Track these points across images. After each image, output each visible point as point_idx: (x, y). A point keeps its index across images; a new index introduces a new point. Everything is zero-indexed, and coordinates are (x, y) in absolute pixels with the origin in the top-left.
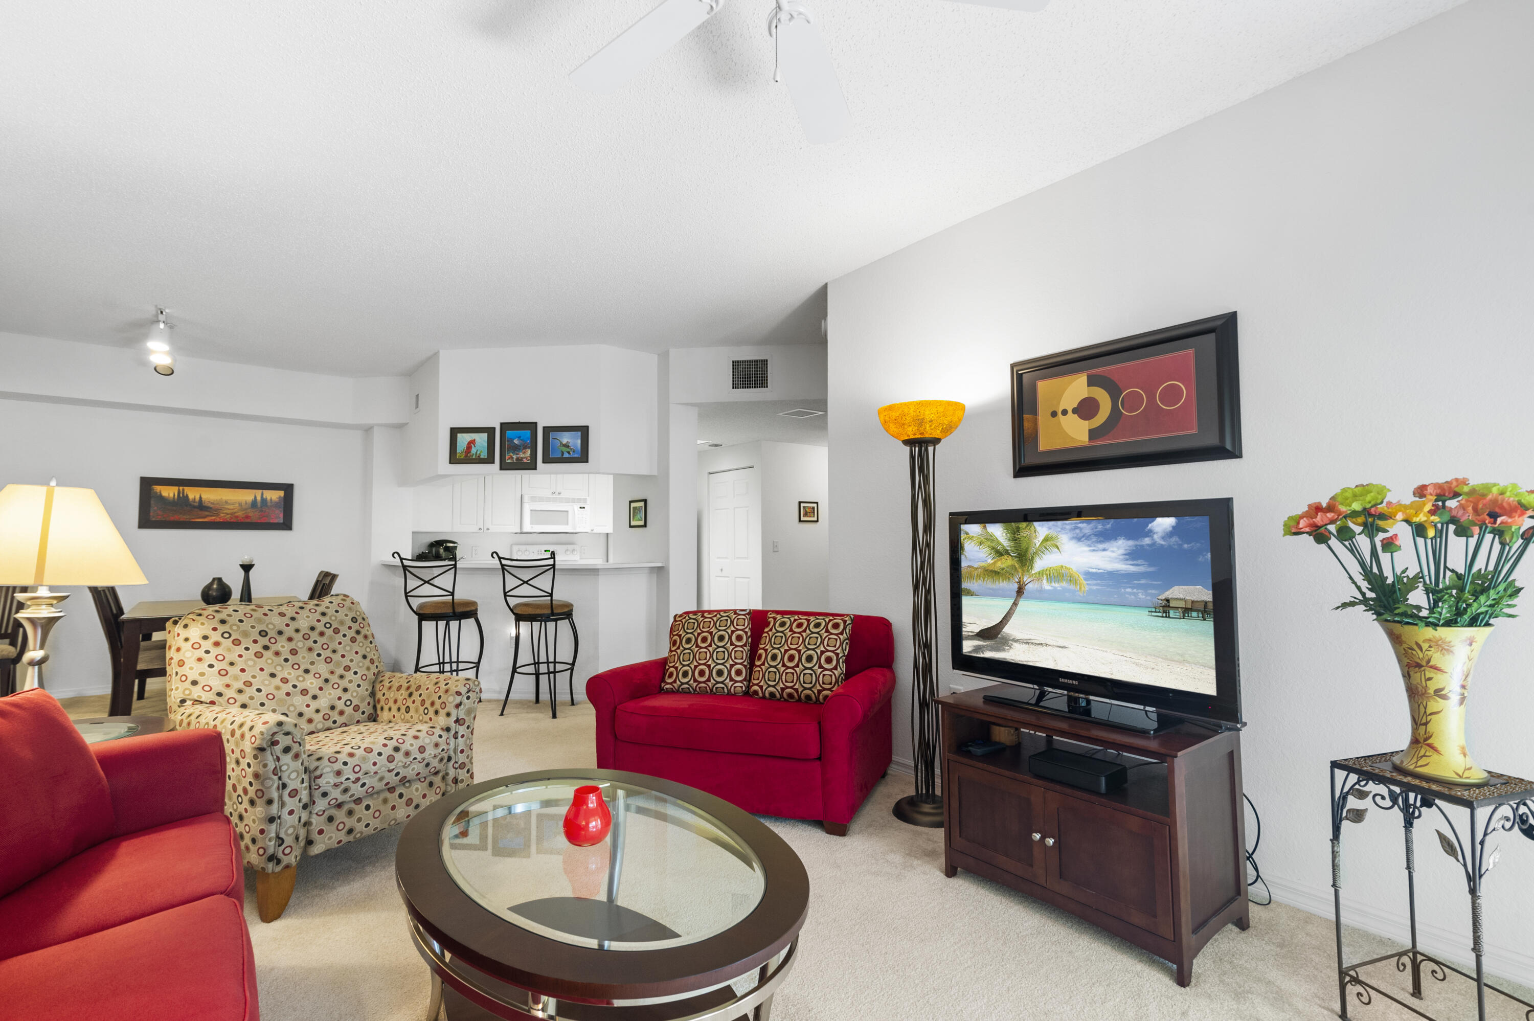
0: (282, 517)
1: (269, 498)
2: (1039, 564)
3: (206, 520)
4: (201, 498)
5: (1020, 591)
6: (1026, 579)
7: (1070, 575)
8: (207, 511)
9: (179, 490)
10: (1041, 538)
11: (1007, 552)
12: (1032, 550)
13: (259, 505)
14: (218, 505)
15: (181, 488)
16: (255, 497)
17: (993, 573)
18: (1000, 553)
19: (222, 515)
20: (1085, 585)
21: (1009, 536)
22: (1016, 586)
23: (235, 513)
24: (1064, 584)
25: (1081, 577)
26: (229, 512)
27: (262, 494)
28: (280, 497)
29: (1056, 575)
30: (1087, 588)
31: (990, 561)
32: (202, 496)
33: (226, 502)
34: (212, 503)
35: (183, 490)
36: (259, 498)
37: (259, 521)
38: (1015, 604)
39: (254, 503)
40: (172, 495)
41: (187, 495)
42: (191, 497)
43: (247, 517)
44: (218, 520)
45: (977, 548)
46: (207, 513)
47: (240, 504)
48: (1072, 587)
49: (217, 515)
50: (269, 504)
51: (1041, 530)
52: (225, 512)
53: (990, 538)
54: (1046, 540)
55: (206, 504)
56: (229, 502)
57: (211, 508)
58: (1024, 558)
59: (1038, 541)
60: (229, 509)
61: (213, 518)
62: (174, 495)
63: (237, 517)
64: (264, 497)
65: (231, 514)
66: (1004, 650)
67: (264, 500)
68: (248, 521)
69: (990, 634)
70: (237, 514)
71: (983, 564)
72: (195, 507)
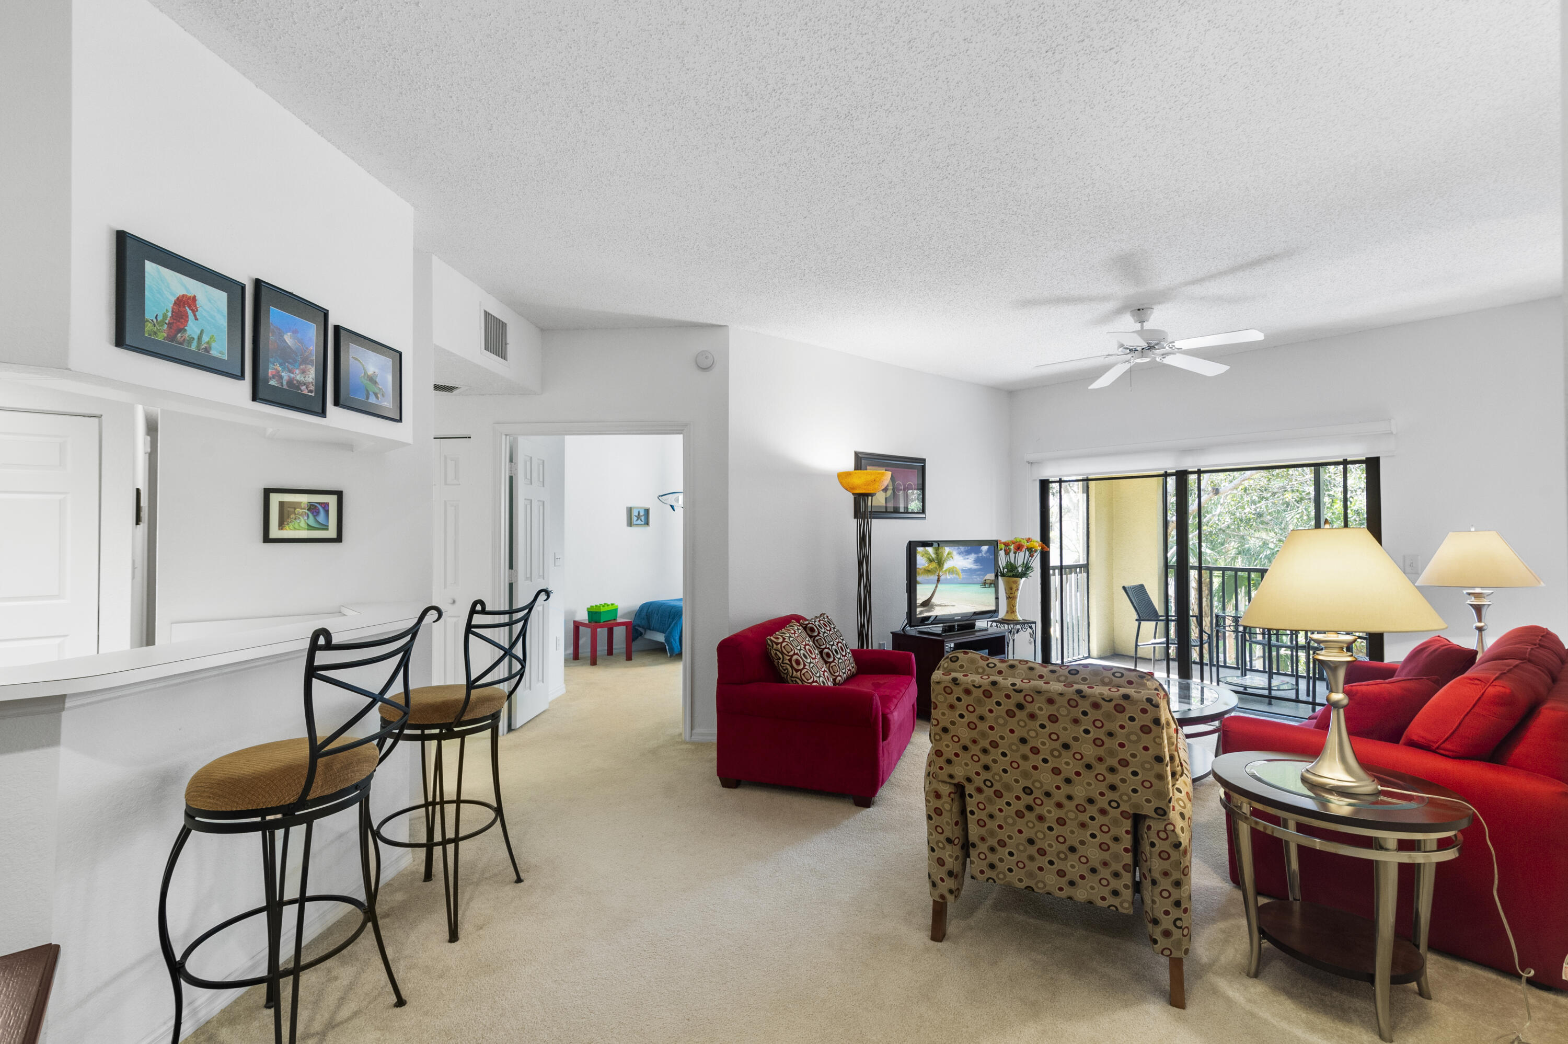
2: (947, 566)
5: (938, 580)
6: (941, 574)
7: (956, 571)
10: (947, 553)
11: (933, 560)
12: (943, 559)
17: (928, 571)
18: (931, 561)
20: (962, 575)
21: (934, 552)
22: (937, 577)
24: (954, 575)
25: (960, 572)
29: (952, 571)
30: (961, 577)
31: (927, 565)
38: (936, 587)
45: (921, 558)
48: (957, 576)
51: (947, 550)
53: (927, 553)
54: (948, 554)
58: (940, 563)
59: (945, 554)
66: (932, 611)
69: (926, 604)
71: (924, 567)
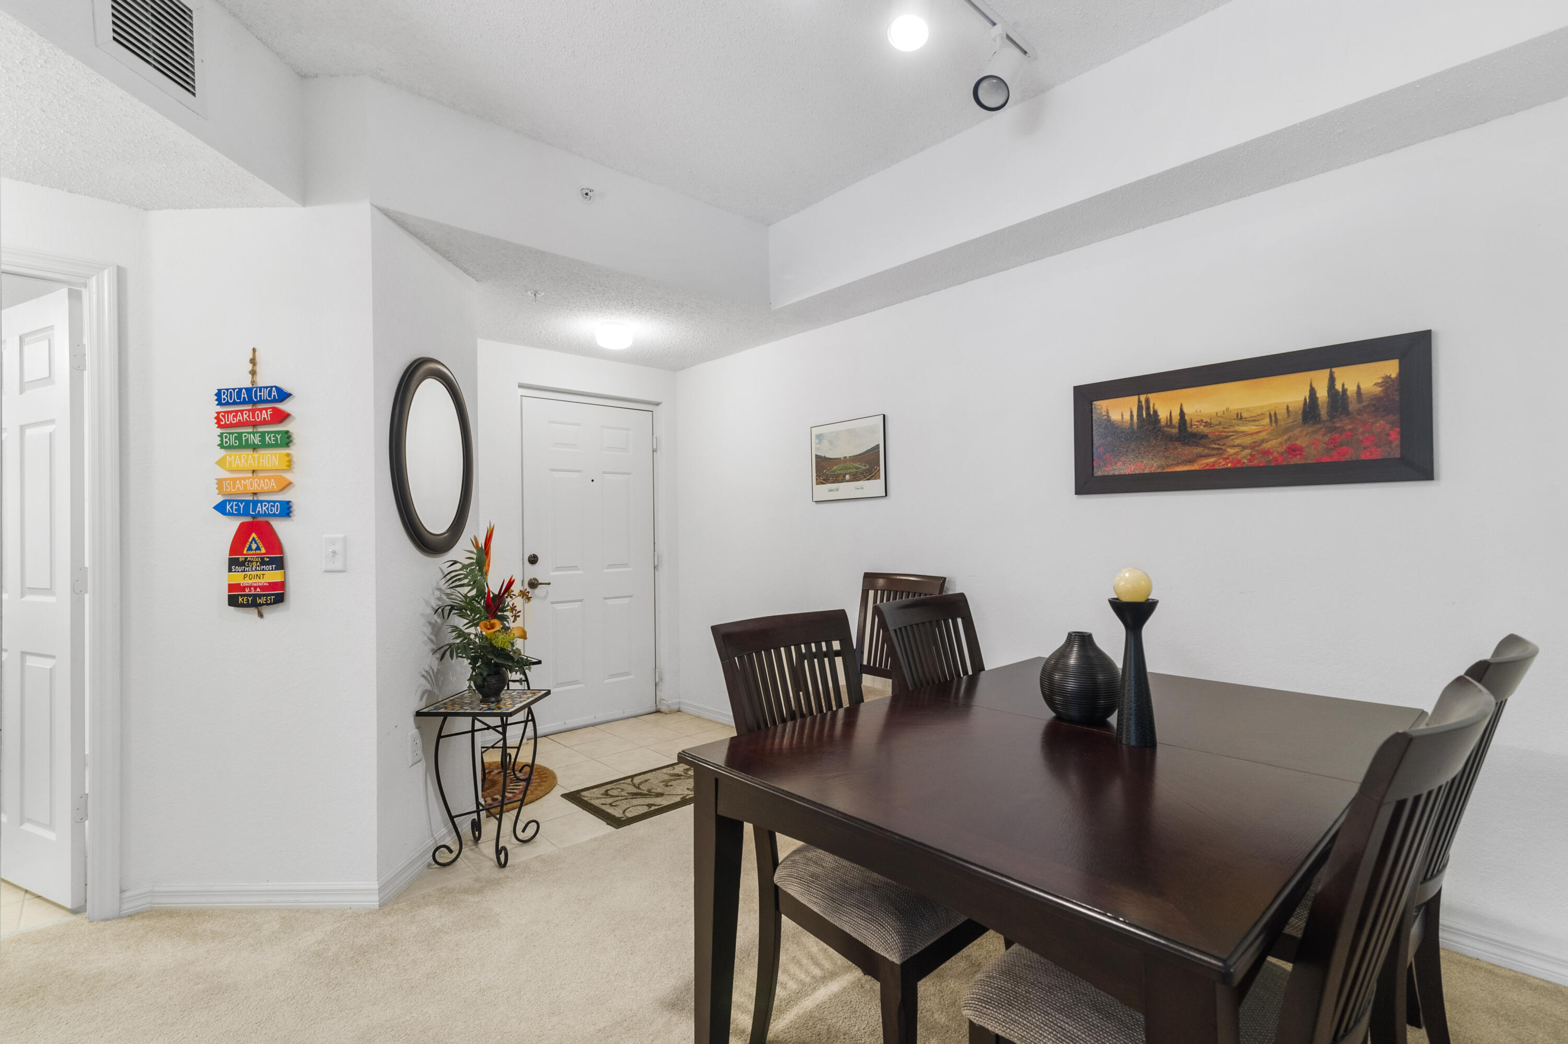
0: (1397, 442)
1: (1351, 389)
3: (1195, 467)
4: (1182, 414)
8: (1197, 445)
9: (1140, 402)
13: (1323, 411)
14: (1220, 428)
15: (1143, 398)
16: (1313, 392)
19: (1231, 451)
23: (1263, 441)
26: (1248, 441)
27: (1332, 380)
28: (1387, 379)
32: (1185, 410)
33: (1239, 417)
34: (1207, 424)
35: (1147, 401)
36: (1322, 394)
37: (1326, 459)
39: (1310, 409)
40: (1127, 417)
41: (1155, 412)
42: (1163, 415)
43: (1293, 450)
44: (1222, 464)
46: (1200, 450)
47: (1274, 418)
49: (1220, 452)
50: (1353, 406)
52: (1237, 442)
55: (1194, 429)
56: (1244, 415)
57: (1204, 436)
60: (1245, 434)
61: (1211, 460)
62: (1132, 416)
63: (1267, 453)
64: (1339, 387)
65: (1253, 446)
67: (1338, 399)
68: (1297, 460)
70: (1266, 446)
72: (1170, 438)
